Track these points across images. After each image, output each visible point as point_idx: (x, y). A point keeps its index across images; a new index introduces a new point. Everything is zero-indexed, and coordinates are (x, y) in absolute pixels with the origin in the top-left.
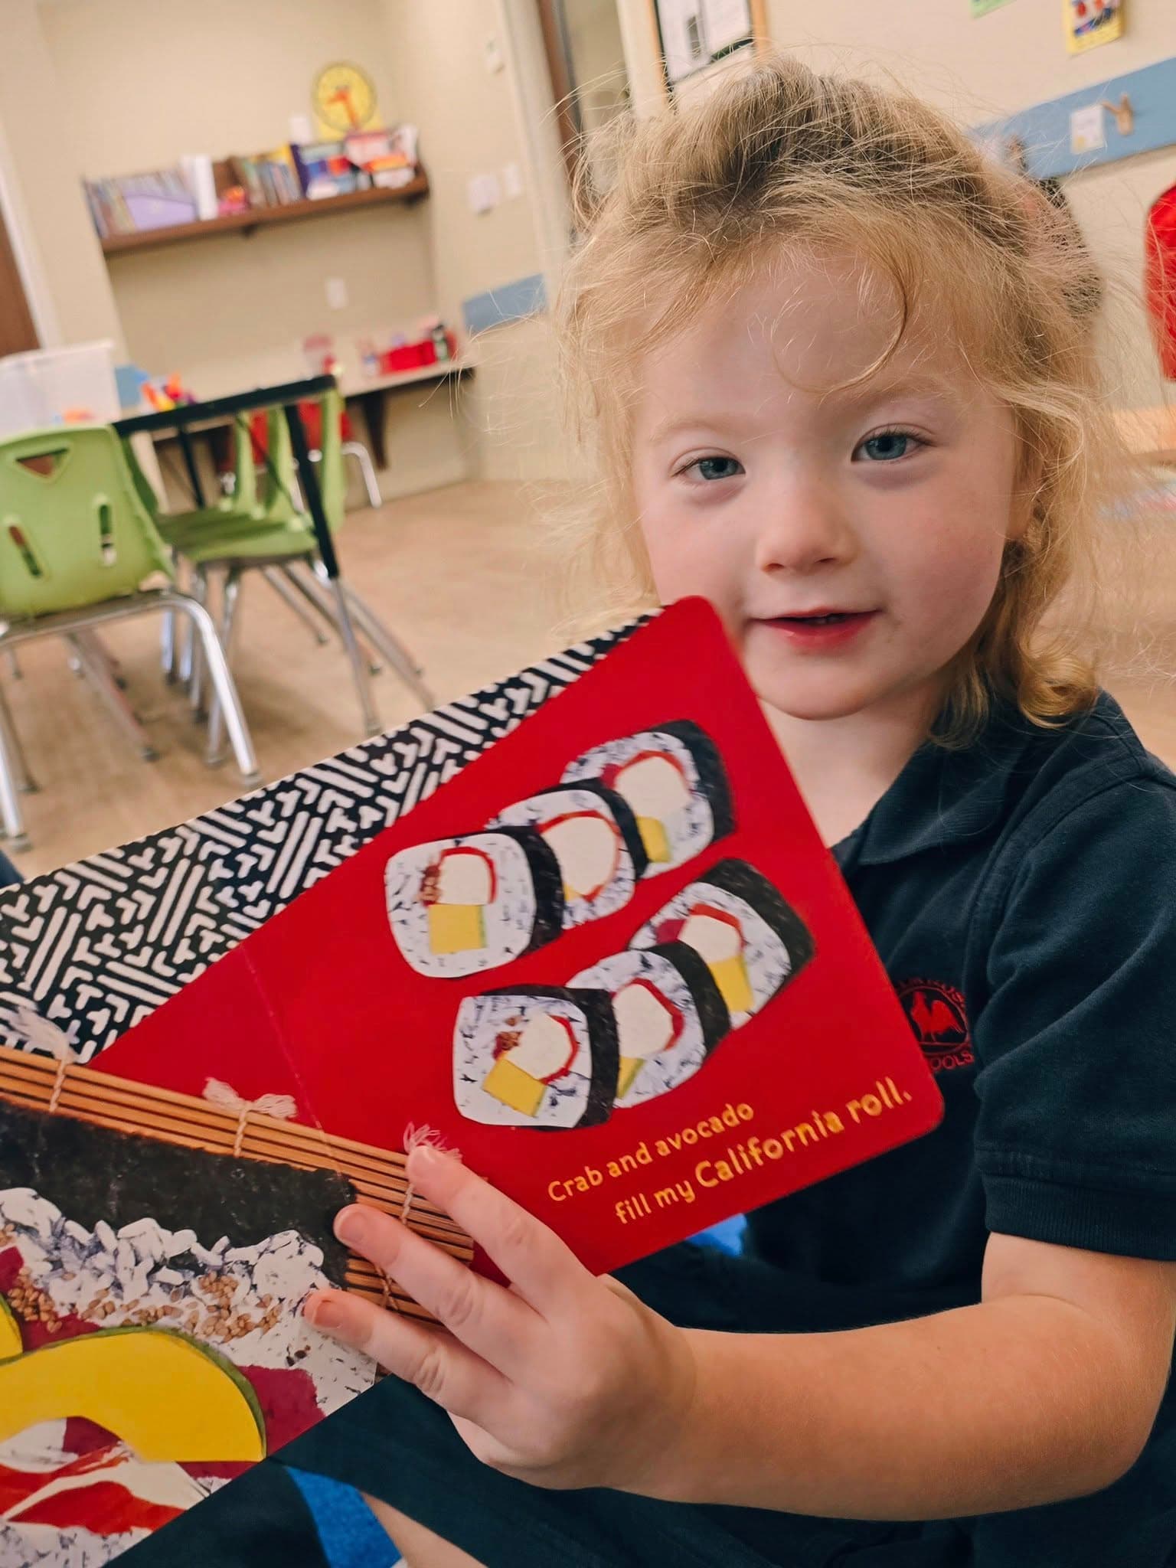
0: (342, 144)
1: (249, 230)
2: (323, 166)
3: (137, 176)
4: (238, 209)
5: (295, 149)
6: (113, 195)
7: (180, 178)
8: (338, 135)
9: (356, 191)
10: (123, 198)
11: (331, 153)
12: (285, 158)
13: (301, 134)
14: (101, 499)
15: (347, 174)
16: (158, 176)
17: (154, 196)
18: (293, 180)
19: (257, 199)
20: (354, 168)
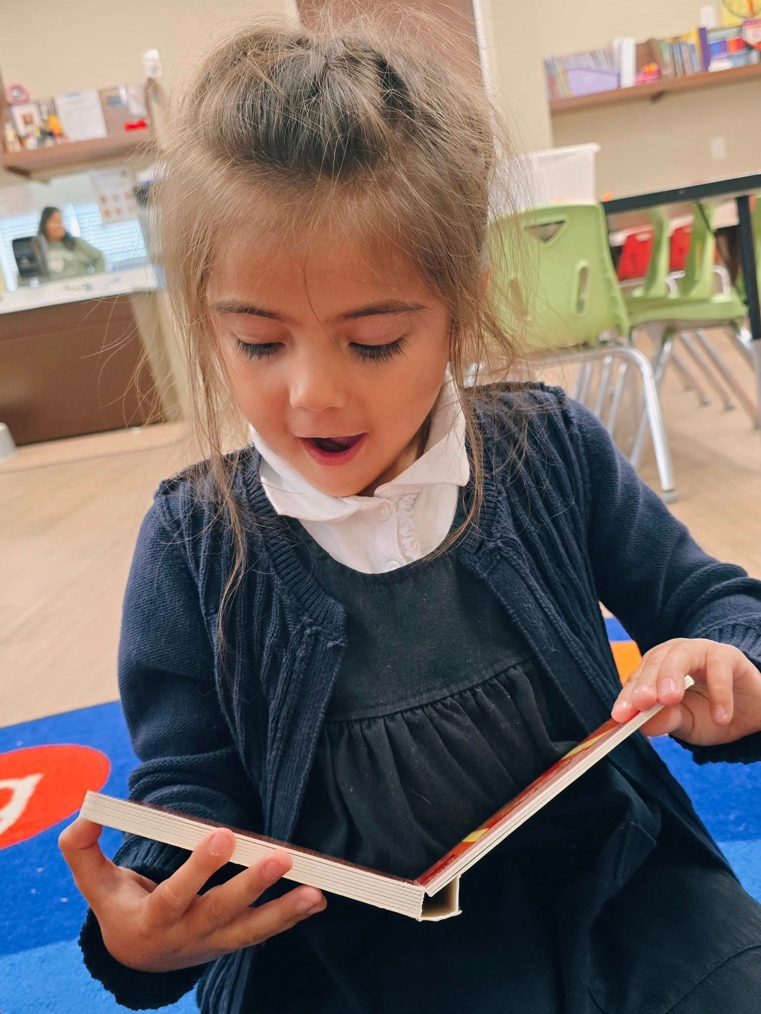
0: (740, 28)
1: (657, 97)
2: (723, 45)
3: (579, 55)
4: (650, 79)
5: (703, 33)
6: (559, 69)
7: (611, 55)
8: (739, 21)
9: (748, 66)
10: (565, 72)
11: (731, 35)
12: (694, 40)
13: (708, 20)
14: (582, 263)
15: (743, 52)
16: (593, 55)
17: (588, 69)
18: (697, 57)
19: (668, 72)
20: (749, 47)
